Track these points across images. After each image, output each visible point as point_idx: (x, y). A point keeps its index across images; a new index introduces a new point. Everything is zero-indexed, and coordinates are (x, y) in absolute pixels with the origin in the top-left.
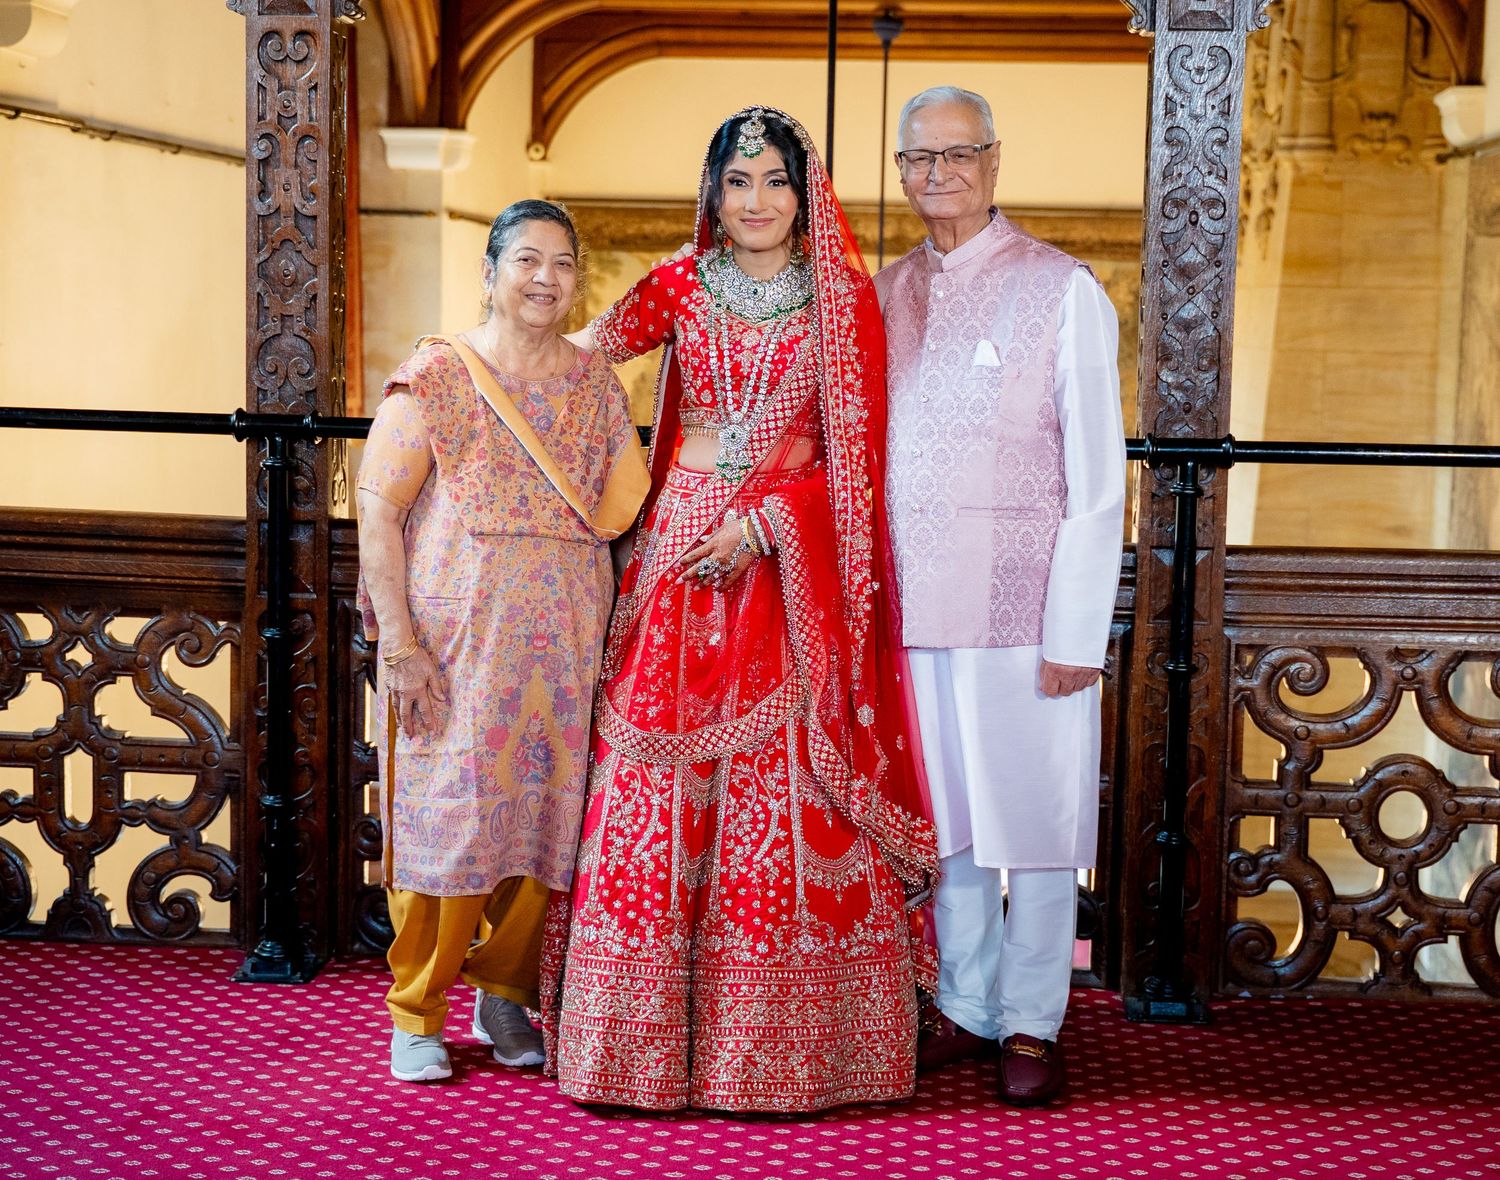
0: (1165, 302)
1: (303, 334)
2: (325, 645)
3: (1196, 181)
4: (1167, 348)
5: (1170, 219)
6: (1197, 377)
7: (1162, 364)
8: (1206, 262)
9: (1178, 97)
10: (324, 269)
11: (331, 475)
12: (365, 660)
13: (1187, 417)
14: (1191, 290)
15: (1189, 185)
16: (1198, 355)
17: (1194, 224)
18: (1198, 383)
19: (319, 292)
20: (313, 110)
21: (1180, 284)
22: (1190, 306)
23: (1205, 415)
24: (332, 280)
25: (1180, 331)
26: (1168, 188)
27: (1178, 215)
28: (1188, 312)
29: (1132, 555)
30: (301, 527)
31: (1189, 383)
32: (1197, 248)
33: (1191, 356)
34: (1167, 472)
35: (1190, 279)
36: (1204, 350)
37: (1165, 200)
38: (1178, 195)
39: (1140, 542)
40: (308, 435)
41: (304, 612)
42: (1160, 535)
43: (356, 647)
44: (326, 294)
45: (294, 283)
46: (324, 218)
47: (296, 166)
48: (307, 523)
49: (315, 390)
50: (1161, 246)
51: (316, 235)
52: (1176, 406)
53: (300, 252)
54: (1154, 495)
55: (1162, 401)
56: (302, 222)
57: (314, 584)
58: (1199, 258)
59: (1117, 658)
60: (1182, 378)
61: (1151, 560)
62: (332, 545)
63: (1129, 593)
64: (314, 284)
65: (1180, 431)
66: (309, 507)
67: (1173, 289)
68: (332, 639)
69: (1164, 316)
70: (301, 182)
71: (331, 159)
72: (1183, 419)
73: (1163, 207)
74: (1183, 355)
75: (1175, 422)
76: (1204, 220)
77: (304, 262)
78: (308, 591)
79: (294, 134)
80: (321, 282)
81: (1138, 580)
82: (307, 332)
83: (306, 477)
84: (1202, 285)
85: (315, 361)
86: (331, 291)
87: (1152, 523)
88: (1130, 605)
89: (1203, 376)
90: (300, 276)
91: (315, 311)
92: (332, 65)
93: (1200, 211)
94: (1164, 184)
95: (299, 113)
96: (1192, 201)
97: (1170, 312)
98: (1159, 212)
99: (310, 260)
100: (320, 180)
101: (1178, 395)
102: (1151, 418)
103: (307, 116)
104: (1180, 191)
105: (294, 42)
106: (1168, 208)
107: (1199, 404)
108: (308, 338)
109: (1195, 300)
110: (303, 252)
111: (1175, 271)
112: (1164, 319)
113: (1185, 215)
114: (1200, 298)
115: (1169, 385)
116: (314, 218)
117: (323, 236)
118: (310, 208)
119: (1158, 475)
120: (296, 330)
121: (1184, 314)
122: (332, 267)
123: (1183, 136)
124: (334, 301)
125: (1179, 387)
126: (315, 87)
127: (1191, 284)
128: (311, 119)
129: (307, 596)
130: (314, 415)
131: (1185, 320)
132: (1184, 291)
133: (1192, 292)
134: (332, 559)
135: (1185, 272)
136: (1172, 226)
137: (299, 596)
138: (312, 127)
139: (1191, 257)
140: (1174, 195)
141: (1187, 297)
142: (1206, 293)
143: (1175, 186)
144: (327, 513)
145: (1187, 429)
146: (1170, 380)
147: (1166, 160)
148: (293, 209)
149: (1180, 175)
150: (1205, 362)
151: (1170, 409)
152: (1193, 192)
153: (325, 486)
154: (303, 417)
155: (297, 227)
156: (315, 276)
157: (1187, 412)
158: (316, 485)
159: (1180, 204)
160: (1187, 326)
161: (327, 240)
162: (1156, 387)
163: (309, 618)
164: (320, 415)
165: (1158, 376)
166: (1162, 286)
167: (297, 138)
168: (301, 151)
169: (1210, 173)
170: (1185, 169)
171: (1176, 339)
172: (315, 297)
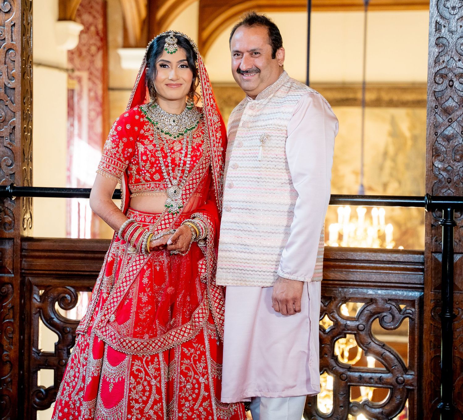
0: (436, 126)
1: (8, 146)
2: (18, 300)
3: (453, 64)
4: (438, 150)
5: (438, 84)
6: (454, 165)
7: (435, 158)
8: (458, 106)
9: (442, 22)
10: (19, 114)
11: (23, 215)
12: (40, 308)
13: (450, 185)
14: (450, 120)
15: (448, 67)
16: (455, 153)
17: (451, 86)
18: (455, 168)
19: (16, 125)
20: (14, 36)
21: (444, 118)
22: (450, 128)
23: (458, 184)
24: (23, 119)
25: (445, 141)
26: (437, 69)
27: (443, 82)
28: (449, 131)
29: (422, 256)
30: (7, 241)
31: (449, 168)
32: (453, 99)
33: (451, 154)
34: (438, 213)
35: (450, 115)
36: (458, 151)
37: (436, 74)
38: (443, 72)
39: (426, 249)
40: (10, 195)
41: (8, 283)
42: (436, 246)
43: (34, 301)
44: (20, 126)
45: (4, 121)
46: (19, 89)
47: (5, 63)
48: (10, 239)
49: (14, 173)
50: (434, 98)
51: (14, 98)
52: (443, 180)
53: (7, 106)
54: (432, 226)
55: (436, 177)
56: (9, 91)
57: (13, 269)
58: (454, 104)
59: (416, 310)
60: (446, 165)
61: (432, 259)
62: (22, 250)
63: (421, 276)
64: (14, 121)
65: (445, 192)
66: (12, 231)
67: (440, 120)
68: (22, 296)
69: (436, 134)
70: (7, 71)
71: (22, 60)
72: (447, 186)
73: (435, 79)
74: (446, 154)
75: (443, 188)
76: (456, 84)
77: (9, 110)
78: (10, 273)
79: (4, 48)
80: (17, 120)
81: (425, 269)
82: (11, 145)
83: (10, 216)
84: (455, 118)
85: (14, 159)
86: (22, 124)
87: (432, 239)
88: (422, 282)
89: (457, 164)
90: (7, 118)
91: (14, 134)
92: (23, 14)
93: (454, 80)
94: (435, 66)
95: (6, 37)
96: (450, 75)
97: (439, 132)
98: (433, 80)
99: (12, 109)
100: (16, 71)
101: (444, 174)
102: (430, 186)
103: (10, 39)
104: (444, 70)
105: (4, 3)
106: (437, 79)
107: (455, 178)
108: (11, 148)
109: (452, 125)
110: (9, 106)
111: (441, 111)
112: (436, 135)
113: (446, 82)
114: (455, 124)
115: (439, 169)
116: (14, 89)
117: (18, 98)
118: (12, 84)
119: (434, 215)
120: (5, 144)
121: (446, 133)
122: (23, 112)
123: (445, 41)
124: (24, 130)
125: (445, 170)
126: (14, 25)
127: (450, 117)
128: (12, 41)
129: (10, 275)
130: (12, 185)
131: (447, 135)
132: (447, 121)
133: (451, 121)
134: (22, 257)
135: (447, 111)
136: (439, 88)
137: (6, 275)
138: (13, 44)
139: (451, 103)
140: (440, 72)
141: (448, 123)
142: (458, 122)
143: (441, 67)
144: (19, 233)
145: (449, 191)
146: (440, 166)
147: (436, 54)
148: (4, 85)
149: (444, 61)
150: (458, 157)
151: (440, 181)
152: (450, 70)
153: (19, 221)
154: (6, 187)
155: (5, 93)
156: (14, 117)
157: (449, 183)
158: (14, 220)
159: (443, 76)
160: (448, 139)
161: (20, 100)
162: (432, 170)
163: (10, 286)
164: (15, 185)
165: (433, 164)
166: (435, 118)
167: (6, 50)
168: (7, 56)
169: (459, 60)
170: (446, 58)
171: (442, 145)
172: (14, 128)
